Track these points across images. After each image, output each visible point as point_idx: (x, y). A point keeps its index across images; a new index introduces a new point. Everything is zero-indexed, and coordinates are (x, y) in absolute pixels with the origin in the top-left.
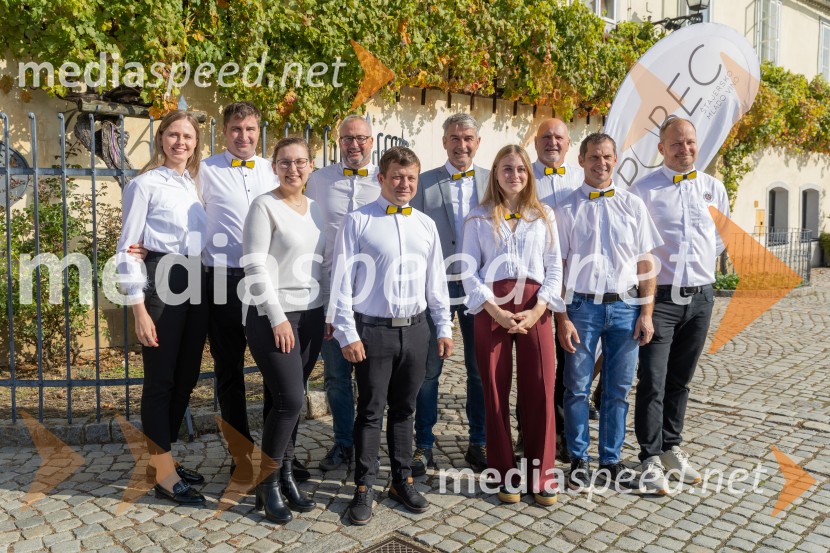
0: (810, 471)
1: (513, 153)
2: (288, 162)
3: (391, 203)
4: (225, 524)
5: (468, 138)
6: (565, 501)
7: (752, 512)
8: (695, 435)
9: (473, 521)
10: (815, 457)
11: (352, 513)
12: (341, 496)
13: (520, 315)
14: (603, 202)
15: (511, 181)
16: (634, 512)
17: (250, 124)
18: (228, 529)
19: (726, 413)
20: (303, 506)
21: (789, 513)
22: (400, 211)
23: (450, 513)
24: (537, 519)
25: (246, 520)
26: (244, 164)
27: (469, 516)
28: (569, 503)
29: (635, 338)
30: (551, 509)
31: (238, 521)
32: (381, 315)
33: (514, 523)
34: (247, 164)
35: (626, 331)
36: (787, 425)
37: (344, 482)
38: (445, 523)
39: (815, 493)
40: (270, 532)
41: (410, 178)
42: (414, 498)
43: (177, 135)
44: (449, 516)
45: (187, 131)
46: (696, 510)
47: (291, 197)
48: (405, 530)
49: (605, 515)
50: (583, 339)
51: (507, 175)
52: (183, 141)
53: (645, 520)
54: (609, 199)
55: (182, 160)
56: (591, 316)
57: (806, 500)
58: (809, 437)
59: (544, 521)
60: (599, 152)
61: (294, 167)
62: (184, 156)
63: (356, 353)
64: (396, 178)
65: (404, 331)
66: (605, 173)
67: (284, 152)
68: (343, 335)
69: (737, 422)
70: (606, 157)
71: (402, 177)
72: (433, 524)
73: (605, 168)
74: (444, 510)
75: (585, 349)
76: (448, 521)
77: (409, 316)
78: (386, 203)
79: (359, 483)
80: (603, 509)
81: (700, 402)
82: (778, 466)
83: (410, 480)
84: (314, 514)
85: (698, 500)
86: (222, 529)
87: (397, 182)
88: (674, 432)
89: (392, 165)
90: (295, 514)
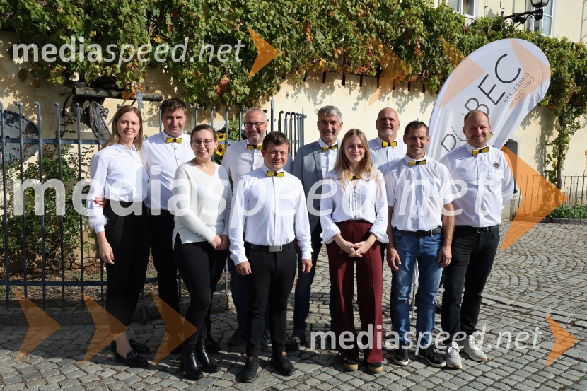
0: (567, 356)
1: (355, 135)
2: (199, 142)
3: (271, 169)
4: (159, 380)
5: (333, 123)
6: (388, 371)
7: (515, 383)
8: (493, 328)
9: (323, 382)
10: (574, 346)
11: (243, 375)
12: (239, 363)
13: (357, 244)
14: (418, 168)
15: (353, 154)
16: (434, 380)
17: (179, 114)
18: (160, 384)
19: (521, 313)
20: (212, 369)
21: (542, 384)
22: (276, 174)
23: (309, 376)
24: (366, 382)
25: (174, 378)
26: (175, 141)
27: (321, 379)
28: (391, 372)
29: (439, 261)
30: (378, 375)
31: (168, 378)
32: (262, 244)
33: (350, 384)
34: (177, 141)
35: (433, 256)
36: (563, 322)
37: (242, 354)
38: (305, 383)
39: (565, 372)
40: (188, 386)
41: (282, 153)
42: (286, 365)
43: (128, 122)
44: (308, 378)
45: (133, 120)
46: (477, 380)
47: (203, 164)
48: (277, 387)
49: (413, 381)
50: (403, 261)
51: (350, 150)
52: (131, 126)
53: (440, 385)
54: (423, 166)
55: (130, 139)
56: (409, 246)
57: (557, 376)
58: (576, 332)
59: (370, 383)
60: (416, 134)
61: (203, 145)
62: (132, 136)
63: (244, 269)
64: (272, 153)
65: (277, 255)
66: (420, 149)
67: (197, 135)
68: (236, 257)
69: (527, 320)
70: (421, 138)
71: (276, 152)
72: (296, 383)
73: (420, 145)
74: (306, 374)
75: (405, 268)
76: (307, 381)
77: (281, 244)
78: (266, 169)
79: (249, 355)
80: (413, 377)
81: (506, 304)
82: (546, 352)
83: (284, 353)
84: (218, 375)
85: (481, 373)
86: (157, 383)
87: (273, 155)
88: (470, 326)
89: (270, 144)
90: (205, 374)
